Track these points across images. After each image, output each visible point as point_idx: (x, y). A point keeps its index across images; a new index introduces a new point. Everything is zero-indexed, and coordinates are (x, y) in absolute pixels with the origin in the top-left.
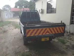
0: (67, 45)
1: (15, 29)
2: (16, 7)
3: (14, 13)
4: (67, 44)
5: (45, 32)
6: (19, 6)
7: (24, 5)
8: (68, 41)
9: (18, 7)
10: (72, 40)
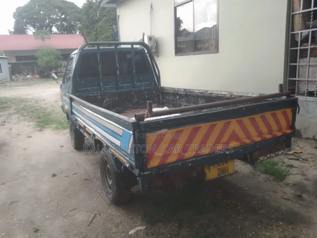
0: (294, 185)
1: (41, 131)
2: (19, 30)
3: (14, 61)
4: (291, 179)
5: (225, 139)
6: (34, 26)
7: (56, 20)
8: (292, 166)
9: (31, 31)
10: (303, 160)
